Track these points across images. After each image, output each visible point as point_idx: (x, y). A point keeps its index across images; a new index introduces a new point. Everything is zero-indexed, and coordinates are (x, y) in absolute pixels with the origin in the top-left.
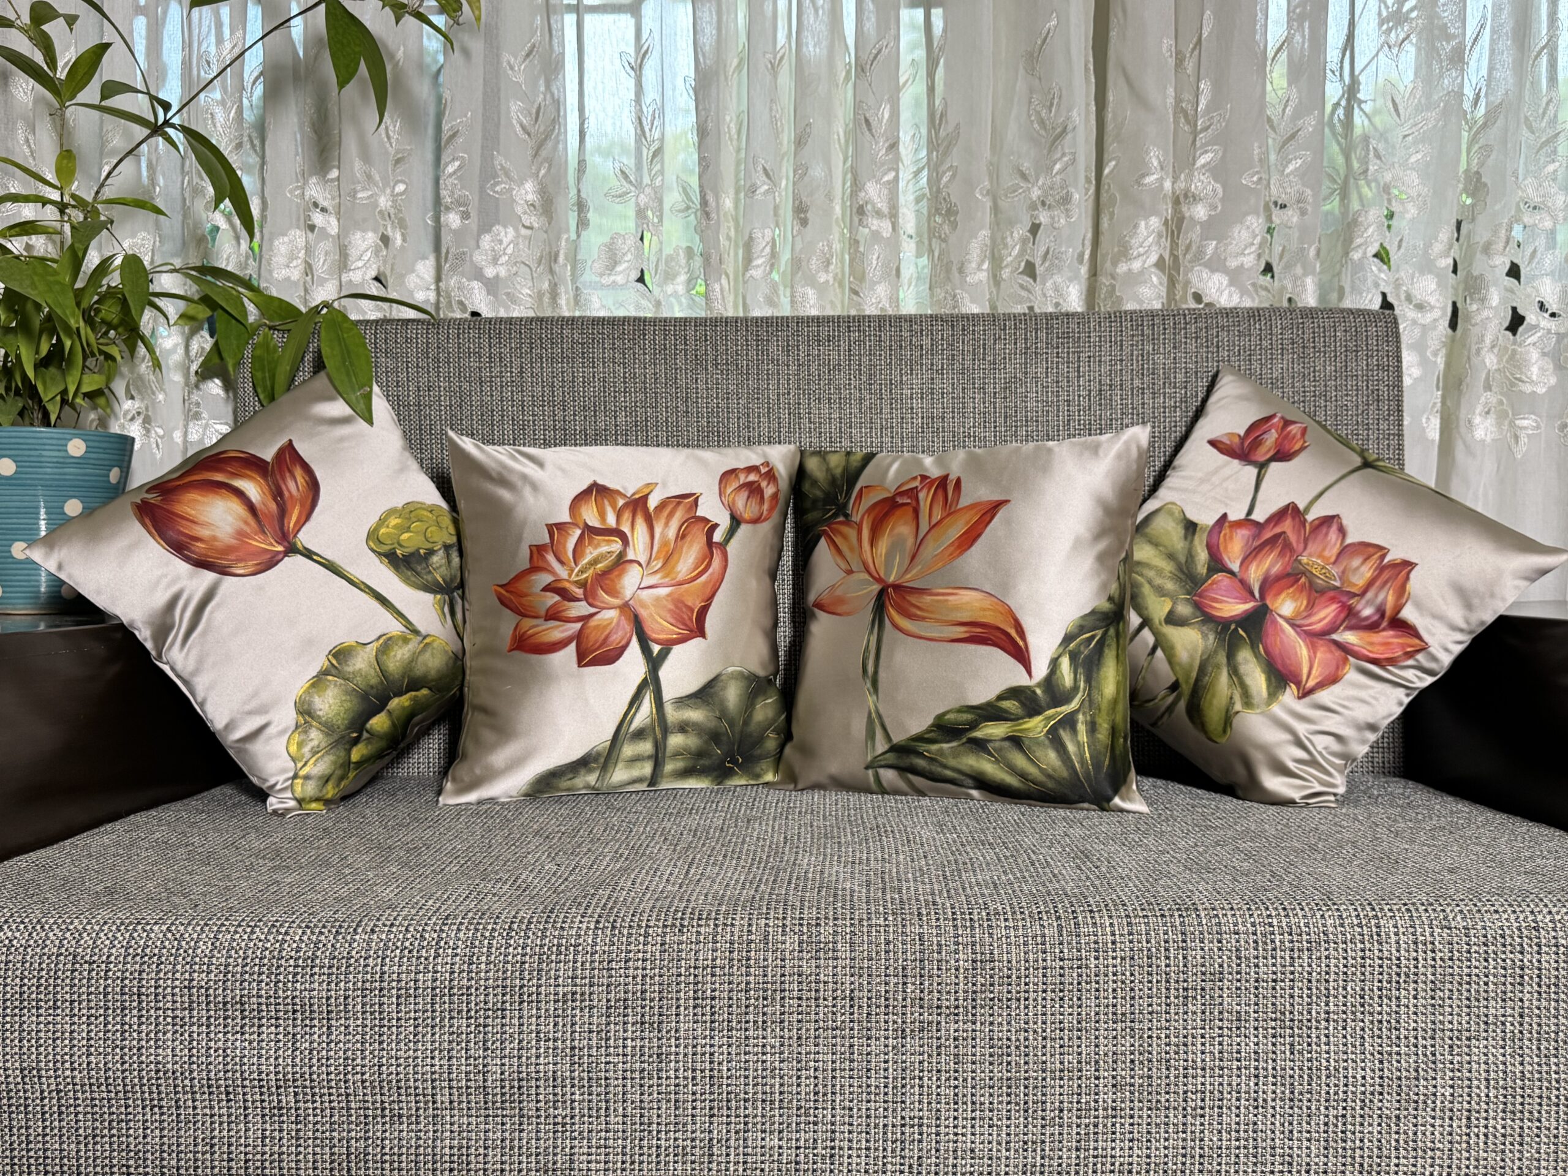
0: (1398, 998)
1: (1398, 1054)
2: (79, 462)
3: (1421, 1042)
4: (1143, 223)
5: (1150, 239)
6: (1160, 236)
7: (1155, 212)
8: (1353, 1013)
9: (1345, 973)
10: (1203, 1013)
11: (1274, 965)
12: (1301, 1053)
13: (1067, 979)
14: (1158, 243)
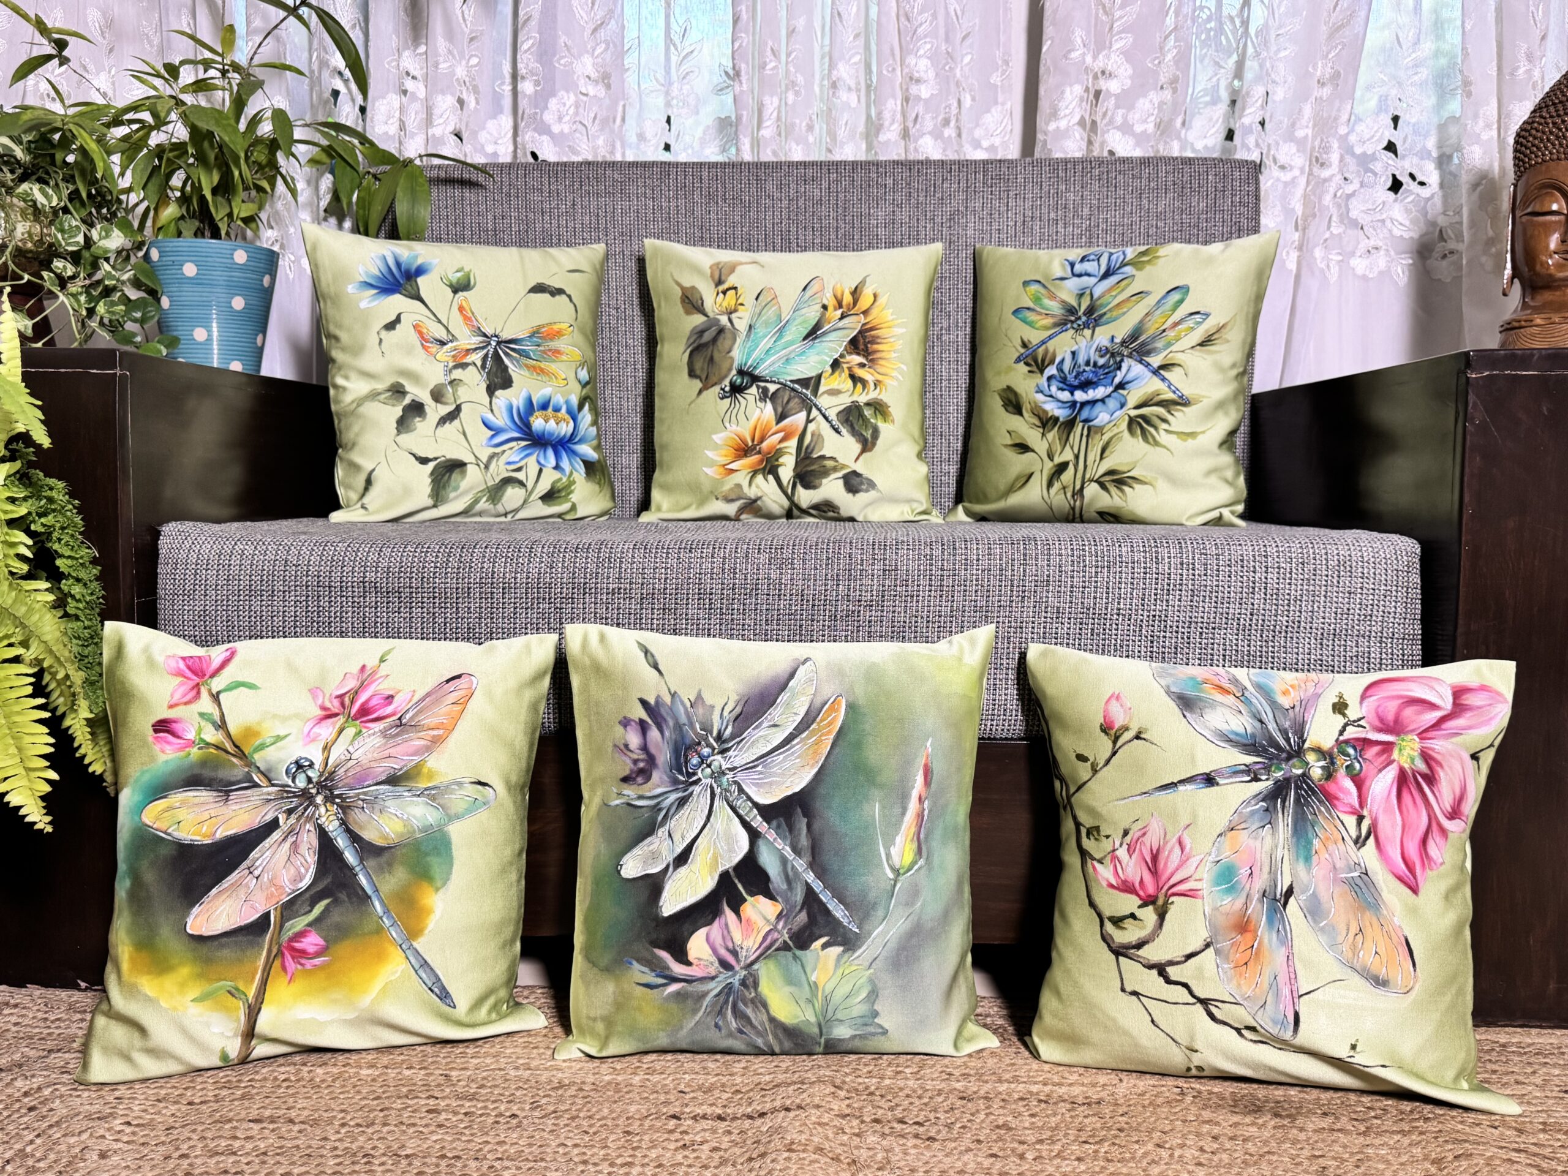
0: (1167, 601)
1: (1165, 637)
2: (242, 268)
3: (1181, 629)
4: (1068, 90)
5: (1074, 103)
6: (1081, 99)
7: (1078, 82)
8: (1136, 610)
9: (1132, 583)
10: (1035, 607)
11: (1084, 576)
12: (1098, 635)
13: (945, 583)
14: (1080, 105)
